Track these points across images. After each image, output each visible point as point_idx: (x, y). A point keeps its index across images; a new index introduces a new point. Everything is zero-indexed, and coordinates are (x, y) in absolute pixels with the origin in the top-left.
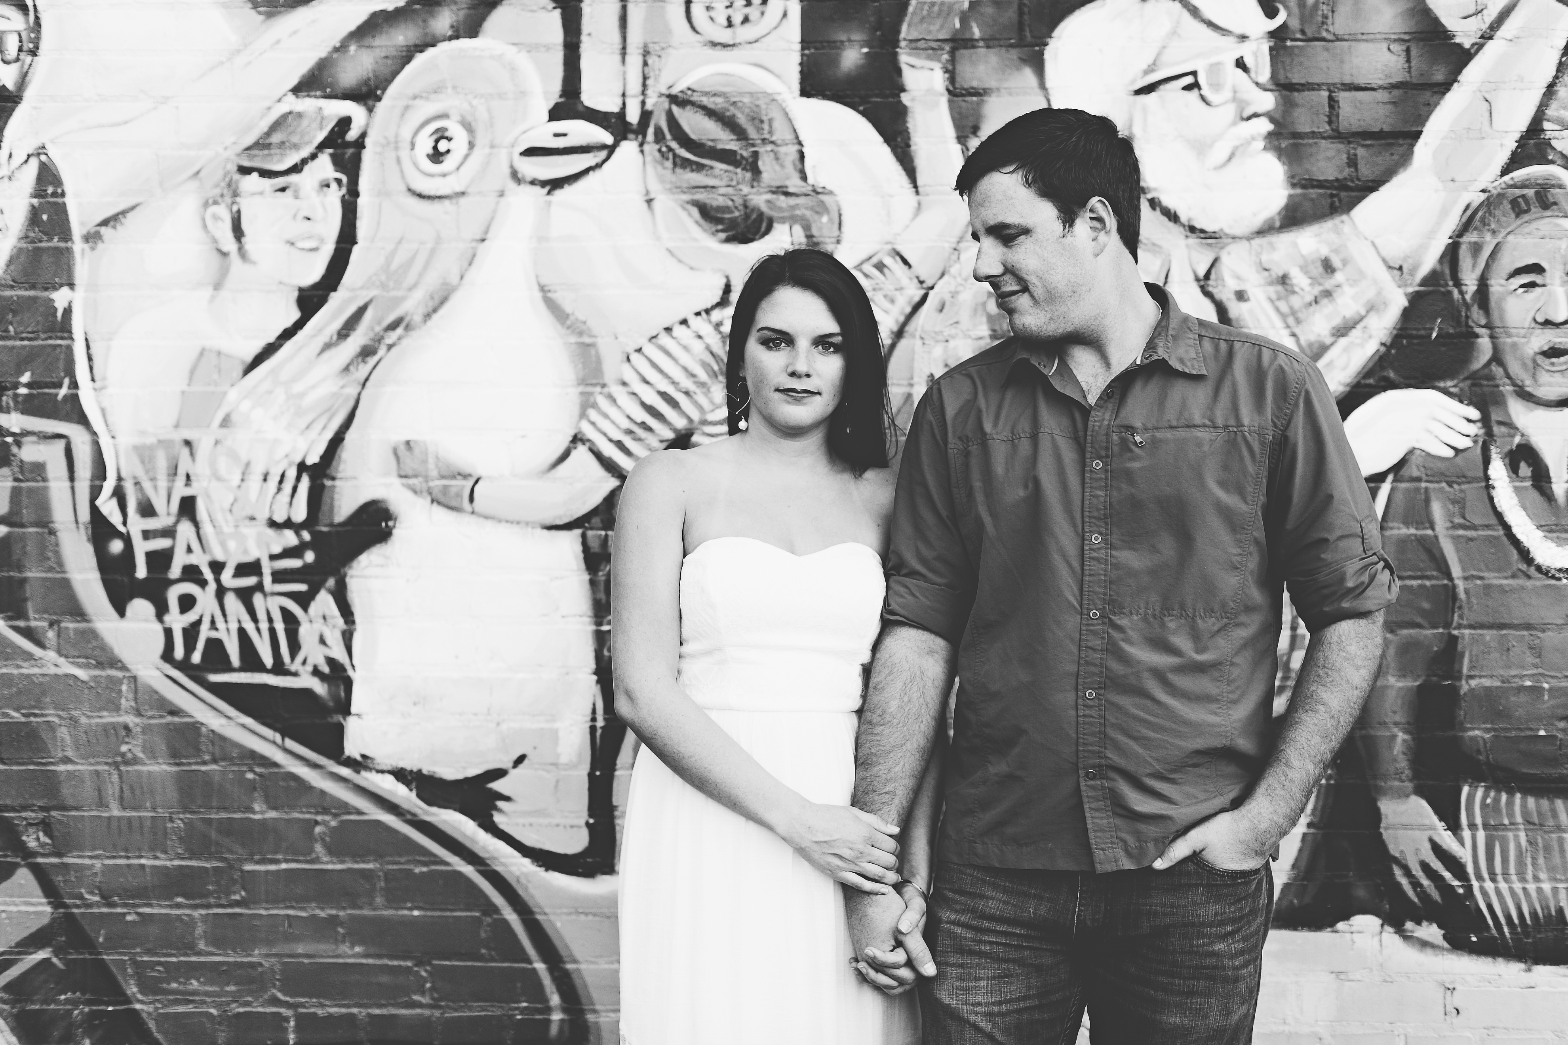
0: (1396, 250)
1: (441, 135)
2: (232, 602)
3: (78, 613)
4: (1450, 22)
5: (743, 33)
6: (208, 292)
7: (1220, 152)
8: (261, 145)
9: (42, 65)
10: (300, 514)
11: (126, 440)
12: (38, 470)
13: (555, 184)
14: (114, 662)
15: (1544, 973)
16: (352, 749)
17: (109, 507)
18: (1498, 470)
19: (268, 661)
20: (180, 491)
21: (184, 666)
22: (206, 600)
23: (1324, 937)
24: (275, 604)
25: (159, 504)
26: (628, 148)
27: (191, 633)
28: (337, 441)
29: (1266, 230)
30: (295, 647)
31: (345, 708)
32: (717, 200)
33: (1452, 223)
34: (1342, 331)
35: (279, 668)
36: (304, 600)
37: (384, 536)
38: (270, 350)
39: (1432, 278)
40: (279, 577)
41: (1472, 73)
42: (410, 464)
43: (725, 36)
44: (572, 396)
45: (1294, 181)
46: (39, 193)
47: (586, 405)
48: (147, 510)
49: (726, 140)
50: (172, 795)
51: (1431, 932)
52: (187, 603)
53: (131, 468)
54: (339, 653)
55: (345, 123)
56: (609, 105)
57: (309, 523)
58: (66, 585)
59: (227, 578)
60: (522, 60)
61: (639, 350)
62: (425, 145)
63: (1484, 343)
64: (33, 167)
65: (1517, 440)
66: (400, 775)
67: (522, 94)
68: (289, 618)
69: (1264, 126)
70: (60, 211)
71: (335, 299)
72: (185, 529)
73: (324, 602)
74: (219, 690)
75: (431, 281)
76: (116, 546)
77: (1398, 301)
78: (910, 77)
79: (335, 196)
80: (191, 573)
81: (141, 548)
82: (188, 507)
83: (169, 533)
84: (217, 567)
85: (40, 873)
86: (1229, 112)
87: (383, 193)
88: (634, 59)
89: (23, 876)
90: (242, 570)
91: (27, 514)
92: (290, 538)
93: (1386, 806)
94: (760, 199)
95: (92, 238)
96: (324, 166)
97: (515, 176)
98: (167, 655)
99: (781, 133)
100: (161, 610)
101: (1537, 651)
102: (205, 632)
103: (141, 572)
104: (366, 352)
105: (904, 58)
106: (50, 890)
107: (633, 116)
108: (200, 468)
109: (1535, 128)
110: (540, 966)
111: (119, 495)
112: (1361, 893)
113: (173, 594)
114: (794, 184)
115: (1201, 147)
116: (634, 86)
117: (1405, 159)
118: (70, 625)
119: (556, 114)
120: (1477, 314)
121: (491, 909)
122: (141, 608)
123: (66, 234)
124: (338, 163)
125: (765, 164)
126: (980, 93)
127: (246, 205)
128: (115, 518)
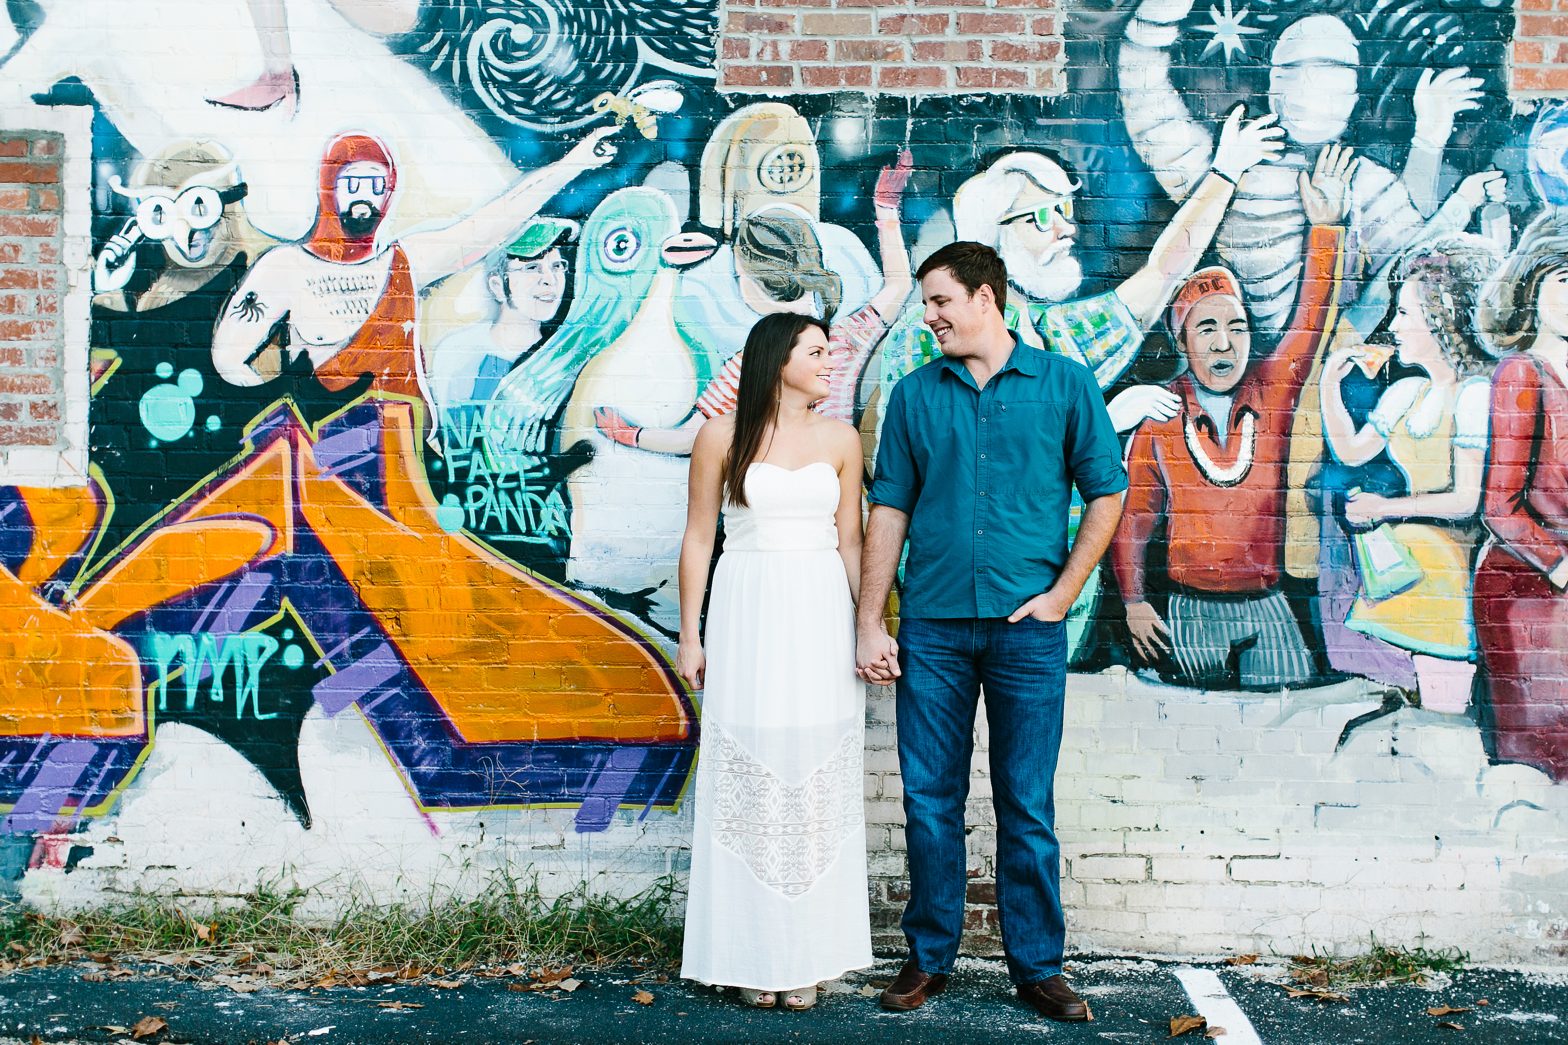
0: (1138, 310)
1: (621, 240)
2: (502, 495)
4: (1168, 189)
5: (790, 187)
6: (490, 324)
7: (1046, 257)
8: (521, 242)
9: (396, 196)
10: (541, 448)
11: (443, 406)
12: (394, 422)
13: (685, 267)
14: (439, 530)
15: (1211, 695)
16: (570, 577)
17: (434, 444)
18: (1190, 428)
19: (523, 528)
20: (474, 434)
21: (476, 531)
22: (488, 495)
23: (1096, 676)
24: (527, 497)
25: (462, 441)
26: (725, 248)
27: (480, 513)
28: (562, 408)
29: (1070, 299)
30: (538, 521)
31: (567, 555)
32: (773, 278)
33: (1168, 296)
34: (1110, 354)
35: (529, 533)
36: (543, 495)
37: (588, 460)
38: (525, 356)
39: (1158, 326)
40: (529, 482)
41: (1180, 217)
42: (603, 420)
43: (779, 188)
44: (694, 384)
45: (1085, 272)
46: (394, 267)
47: (702, 388)
48: (455, 445)
49: (778, 244)
50: (469, 603)
51: (1153, 674)
52: (477, 496)
53: (446, 420)
54: (563, 524)
55: (568, 231)
56: (715, 224)
57: (546, 453)
58: (410, 486)
59: (500, 482)
60: (667, 199)
61: (730, 359)
62: (612, 244)
63: (1184, 361)
64: (391, 253)
65: (1201, 413)
66: (597, 591)
67: (667, 217)
68: (535, 504)
69: (1070, 242)
70: (407, 278)
71: (562, 329)
72: (477, 456)
73: (555, 496)
74: (495, 544)
75: (616, 319)
76: (438, 465)
77: (1139, 338)
78: (879, 212)
79: (561, 273)
80: (480, 480)
81: (452, 466)
82: (478, 443)
83: (468, 457)
84: (495, 477)
85: (392, 644)
86: (1051, 235)
87: (589, 271)
88: (729, 201)
89: (384, 647)
90: (509, 478)
91: (387, 447)
92: (536, 461)
93: (1129, 607)
94: (798, 278)
95: (424, 293)
96: (556, 255)
97: (663, 262)
98: (466, 525)
99: (810, 241)
100: (463, 500)
101: (1210, 525)
102: (487, 513)
103: (452, 479)
104: (578, 359)
105: (877, 202)
106: (399, 655)
107: (728, 231)
108: (486, 422)
109: (1212, 246)
110: (674, 696)
111: (439, 436)
112: (1115, 653)
113: (470, 492)
114: (816, 269)
115: (1036, 254)
116: (729, 214)
117: (1144, 262)
118: (412, 509)
119: (685, 229)
120: (1180, 346)
121: (646, 665)
122: (451, 499)
123: (409, 290)
124: (564, 253)
125: (801, 258)
126: (919, 222)
127: (513, 277)
128: (437, 449)
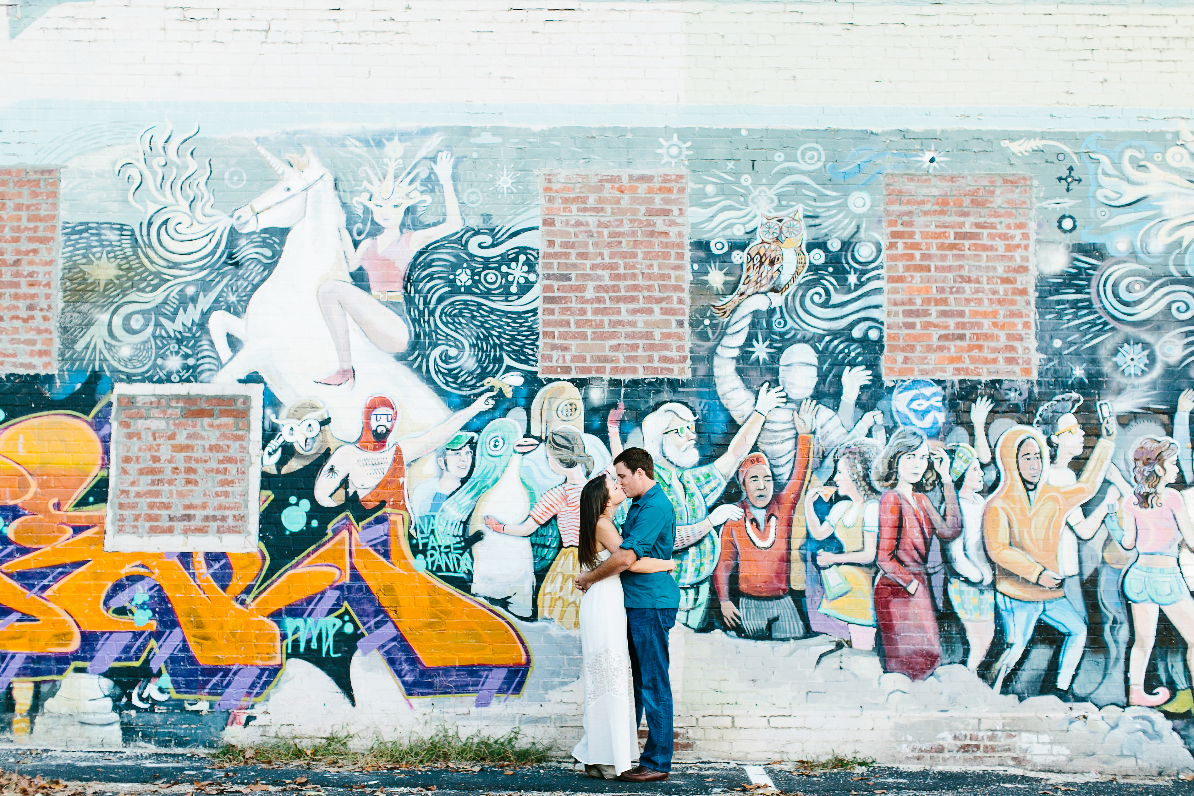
0: (724, 471)
1: (496, 441)
2: (443, 555)
3: (405, 558)
4: (736, 419)
5: (571, 418)
6: (438, 478)
7: (683, 448)
8: (452, 443)
9: (397, 423)
10: (461, 533)
11: (417, 515)
12: (395, 522)
13: (524, 453)
14: (415, 571)
15: (759, 642)
16: (473, 591)
17: (413, 532)
18: (748, 523)
19: (452, 569)
20: (431, 528)
21: (431, 571)
22: (437, 554)
23: (708, 635)
24: (454, 556)
25: (425, 531)
26: (542, 445)
27: (433, 563)
28: (470, 516)
29: (694, 467)
30: (459, 566)
31: (471, 581)
32: (563, 458)
33: (737, 466)
34: (712, 491)
35: (455, 572)
36: (461, 555)
37: (481, 539)
38: (453, 493)
39: (733, 479)
40: (455, 549)
41: (741, 431)
42: (488, 521)
43: (566, 418)
44: (529, 504)
45: (701, 455)
46: (396, 454)
47: (532, 507)
48: (422, 532)
49: (566, 443)
50: (428, 603)
51: (733, 633)
52: (432, 555)
53: (418, 522)
54: (470, 568)
55: (473, 438)
56: (538, 434)
57: (463, 536)
58: (402, 551)
59: (442, 549)
60: (517, 424)
61: (545, 494)
62: (492, 443)
63: (744, 494)
64: (394, 448)
65: (752, 516)
66: (485, 598)
67: (516, 432)
68: (458, 559)
69: (694, 442)
70: (401, 459)
71: (470, 481)
72: (432, 537)
73: (466, 555)
74: (440, 577)
75: (494, 476)
76: (414, 541)
77: (725, 484)
78: (610, 429)
79: (470, 456)
80: (433, 548)
81: (421, 542)
82: (432, 532)
83: (428, 538)
84: (440, 547)
85: (393, 622)
86: (685, 439)
87: (482, 455)
88: (544, 424)
89: (390, 624)
90: (446, 547)
91: (392, 534)
92: (458, 539)
93: (722, 603)
94: (574, 458)
95: (409, 465)
96: (467, 448)
97: (515, 451)
98: (427, 568)
99: (579, 442)
100: (425, 557)
101: (757, 566)
102: (436, 563)
103: (421, 548)
104: (477, 494)
105: (609, 425)
106: (396, 627)
107: (544, 438)
108: (436, 522)
109: (756, 444)
110: (520, 645)
111: (415, 528)
112: (717, 624)
113: (428, 553)
114: (582, 454)
115: (679, 447)
116: (544, 430)
117: (726, 450)
118: (403, 561)
119: (525, 436)
120: (743, 487)
121: (507, 631)
122: (420, 556)
123: (402, 464)
124: (471, 447)
125: (575, 449)
126: (627, 433)
127: (449, 459)
128: (414, 534)
